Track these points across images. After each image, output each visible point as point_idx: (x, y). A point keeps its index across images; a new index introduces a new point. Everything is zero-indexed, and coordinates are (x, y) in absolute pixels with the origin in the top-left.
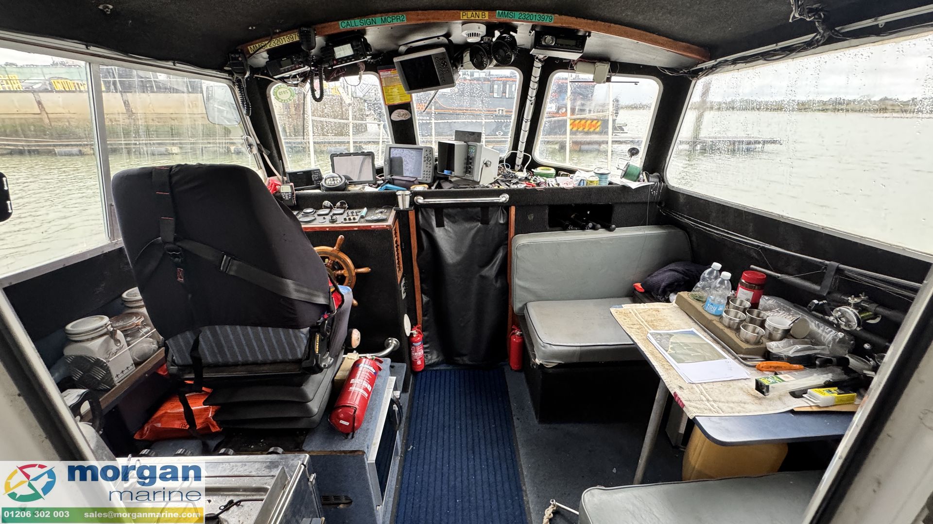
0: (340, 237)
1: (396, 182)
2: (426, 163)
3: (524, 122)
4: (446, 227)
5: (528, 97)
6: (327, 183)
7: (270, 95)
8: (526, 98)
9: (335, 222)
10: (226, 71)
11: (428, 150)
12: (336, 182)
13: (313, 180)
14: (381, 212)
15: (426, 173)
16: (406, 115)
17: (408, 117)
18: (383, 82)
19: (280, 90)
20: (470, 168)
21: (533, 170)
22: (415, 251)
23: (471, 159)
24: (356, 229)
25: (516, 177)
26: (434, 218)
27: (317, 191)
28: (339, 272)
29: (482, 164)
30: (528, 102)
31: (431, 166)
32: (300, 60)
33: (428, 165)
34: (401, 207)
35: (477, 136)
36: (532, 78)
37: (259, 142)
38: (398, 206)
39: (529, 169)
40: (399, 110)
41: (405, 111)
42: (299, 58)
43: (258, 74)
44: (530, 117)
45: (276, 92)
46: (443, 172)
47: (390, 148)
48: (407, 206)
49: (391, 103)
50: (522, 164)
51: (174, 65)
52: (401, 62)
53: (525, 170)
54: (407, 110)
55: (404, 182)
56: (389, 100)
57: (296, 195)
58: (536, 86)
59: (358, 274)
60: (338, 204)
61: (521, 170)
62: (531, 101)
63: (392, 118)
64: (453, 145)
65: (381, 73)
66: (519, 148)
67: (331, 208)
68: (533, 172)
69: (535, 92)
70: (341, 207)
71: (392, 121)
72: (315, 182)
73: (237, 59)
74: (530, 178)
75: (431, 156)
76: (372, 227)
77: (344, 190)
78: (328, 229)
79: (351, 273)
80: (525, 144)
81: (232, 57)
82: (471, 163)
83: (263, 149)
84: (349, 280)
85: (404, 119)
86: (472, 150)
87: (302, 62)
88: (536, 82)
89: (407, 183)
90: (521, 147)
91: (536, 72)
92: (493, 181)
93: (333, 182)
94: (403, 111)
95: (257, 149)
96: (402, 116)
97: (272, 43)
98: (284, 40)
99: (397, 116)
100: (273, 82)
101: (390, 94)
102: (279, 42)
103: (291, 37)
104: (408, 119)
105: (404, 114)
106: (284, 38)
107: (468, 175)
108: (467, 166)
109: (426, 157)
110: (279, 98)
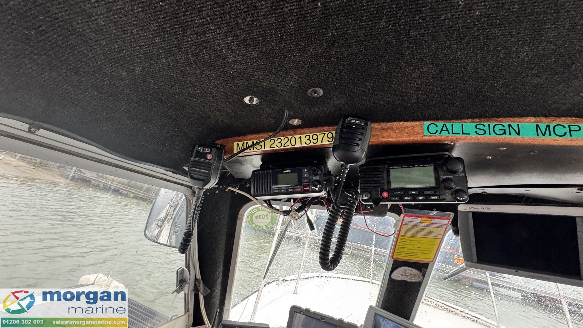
7: (243, 216)
10: (185, 173)
18: (404, 230)
19: (258, 213)
32: (317, 178)
37: (199, 276)
40: (407, 268)
42: (316, 175)
43: (235, 187)
45: (252, 216)
47: (376, 313)
52: (474, 213)
54: (421, 271)
56: (399, 253)
63: (392, 276)
65: (405, 218)
71: (390, 279)
73: (204, 155)
81: (198, 151)
83: (201, 287)
87: (319, 182)
94: (412, 271)
95: (192, 287)
96: (407, 276)
97: (276, 143)
98: (298, 141)
99: (402, 275)
100: (252, 201)
101: (406, 246)
102: (289, 143)
103: (315, 137)
104: (415, 283)
105: (411, 274)
106: (300, 138)
110: (253, 223)
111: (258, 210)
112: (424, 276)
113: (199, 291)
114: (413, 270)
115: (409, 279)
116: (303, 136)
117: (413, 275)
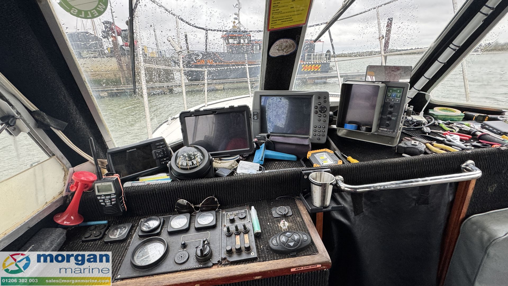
1: (278, 146)
2: (318, 115)
4: (364, 212)
6: (180, 165)
9: (208, 259)
11: (323, 97)
12: (195, 162)
13: (155, 158)
14: (284, 216)
15: (317, 129)
16: (290, 47)
17: (291, 50)
20: (390, 119)
21: (429, 112)
23: (391, 107)
24: (259, 277)
27: (164, 178)
33: (322, 118)
34: (318, 204)
37: (33, 108)
40: (283, 40)
41: (290, 42)
47: (261, 96)
48: (329, 202)
53: (422, 113)
54: (294, 39)
55: (294, 147)
63: (270, 53)
66: (416, 86)
67: (191, 213)
70: (211, 208)
71: (269, 58)
72: (157, 161)
75: (326, 105)
76: (293, 270)
77: (209, 175)
82: (390, 112)
83: (48, 120)
85: (285, 54)
86: (395, 94)
89: (299, 149)
93: (189, 163)
94: (287, 42)
96: (283, 50)
99: (278, 50)
101: (280, 9)
104: (291, 54)
105: (286, 46)
107: (386, 130)
108: (384, 117)
109: (319, 106)
112: (298, 44)
113: (48, 126)
114: (288, 40)
115: (285, 52)
117: (288, 47)
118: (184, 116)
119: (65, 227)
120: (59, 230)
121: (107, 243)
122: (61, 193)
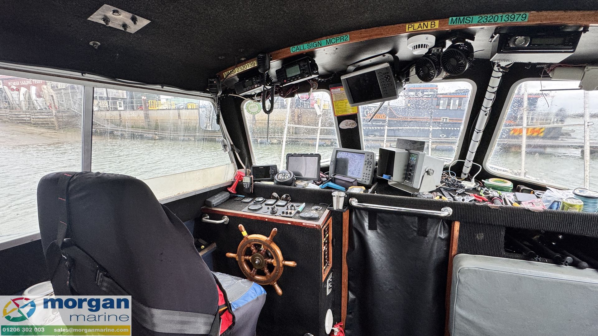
0: (274, 229)
1: (337, 181)
2: (366, 166)
3: (475, 133)
4: (378, 230)
5: (483, 108)
6: (279, 178)
7: (243, 108)
8: (480, 109)
9: (274, 213)
10: (208, 92)
11: (370, 155)
12: (285, 177)
13: (270, 173)
14: (317, 209)
15: (365, 175)
16: (353, 124)
17: (354, 126)
18: (334, 97)
19: (251, 105)
20: (410, 175)
21: (483, 180)
22: (345, 249)
23: (411, 167)
24: (290, 223)
25: (462, 187)
26: (367, 219)
27: (272, 183)
28: (269, 261)
29: (423, 172)
30: (482, 113)
31: (371, 169)
32: (258, 81)
33: (368, 168)
34: (335, 208)
35: (421, 145)
36: (489, 89)
37: (232, 143)
38: (332, 206)
39: (478, 179)
40: (347, 120)
41: (352, 121)
42: (258, 79)
43: (232, 94)
44: (483, 128)
45: (248, 108)
46: (382, 176)
47: (337, 151)
48: (341, 207)
49: (340, 114)
50: (470, 173)
51: (162, 88)
52: (347, 79)
53: (473, 180)
54: (354, 120)
55: (344, 182)
56: (338, 112)
57: (254, 185)
58: (493, 96)
59: (284, 266)
60: (284, 196)
61: (468, 179)
62: (485, 112)
63: (340, 127)
64: (394, 152)
65: (332, 90)
66: (467, 157)
67: (277, 199)
68: (483, 183)
69: (490, 104)
70: (286, 199)
71: (340, 130)
72: (271, 175)
73: (213, 82)
74: (479, 189)
75: (372, 160)
76: (304, 224)
77: (290, 185)
78: (267, 220)
79: (279, 263)
80: (474, 154)
81: (210, 81)
82: (411, 170)
83: (235, 149)
84: (277, 270)
85: (351, 128)
86: (413, 158)
88: (493, 93)
89: (347, 183)
90: (470, 157)
91: (495, 82)
92: (435, 188)
93: (283, 177)
94: (350, 121)
95: (230, 148)
96: (349, 125)
97: (240, 69)
98: (248, 66)
99: (345, 125)
100: (245, 99)
101: (339, 107)
102: (244, 68)
103: (253, 63)
104: (355, 128)
105: (351, 124)
106: (248, 65)
107: (408, 181)
108: (408, 173)
109: (367, 161)
110: (250, 111)
111: (250, 104)
112: (357, 122)
113: (234, 150)
116: (249, 64)
118: (289, 156)
119: (230, 193)
120: (228, 193)
121: (242, 202)
122: (232, 179)
